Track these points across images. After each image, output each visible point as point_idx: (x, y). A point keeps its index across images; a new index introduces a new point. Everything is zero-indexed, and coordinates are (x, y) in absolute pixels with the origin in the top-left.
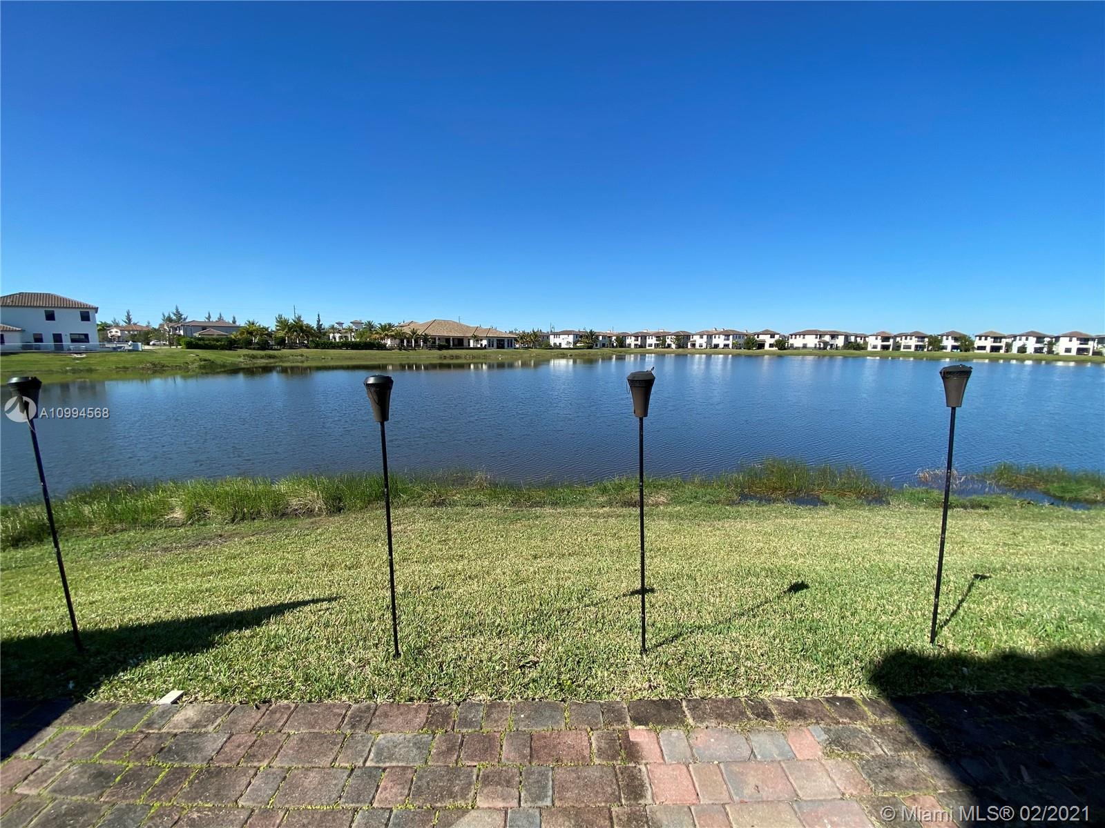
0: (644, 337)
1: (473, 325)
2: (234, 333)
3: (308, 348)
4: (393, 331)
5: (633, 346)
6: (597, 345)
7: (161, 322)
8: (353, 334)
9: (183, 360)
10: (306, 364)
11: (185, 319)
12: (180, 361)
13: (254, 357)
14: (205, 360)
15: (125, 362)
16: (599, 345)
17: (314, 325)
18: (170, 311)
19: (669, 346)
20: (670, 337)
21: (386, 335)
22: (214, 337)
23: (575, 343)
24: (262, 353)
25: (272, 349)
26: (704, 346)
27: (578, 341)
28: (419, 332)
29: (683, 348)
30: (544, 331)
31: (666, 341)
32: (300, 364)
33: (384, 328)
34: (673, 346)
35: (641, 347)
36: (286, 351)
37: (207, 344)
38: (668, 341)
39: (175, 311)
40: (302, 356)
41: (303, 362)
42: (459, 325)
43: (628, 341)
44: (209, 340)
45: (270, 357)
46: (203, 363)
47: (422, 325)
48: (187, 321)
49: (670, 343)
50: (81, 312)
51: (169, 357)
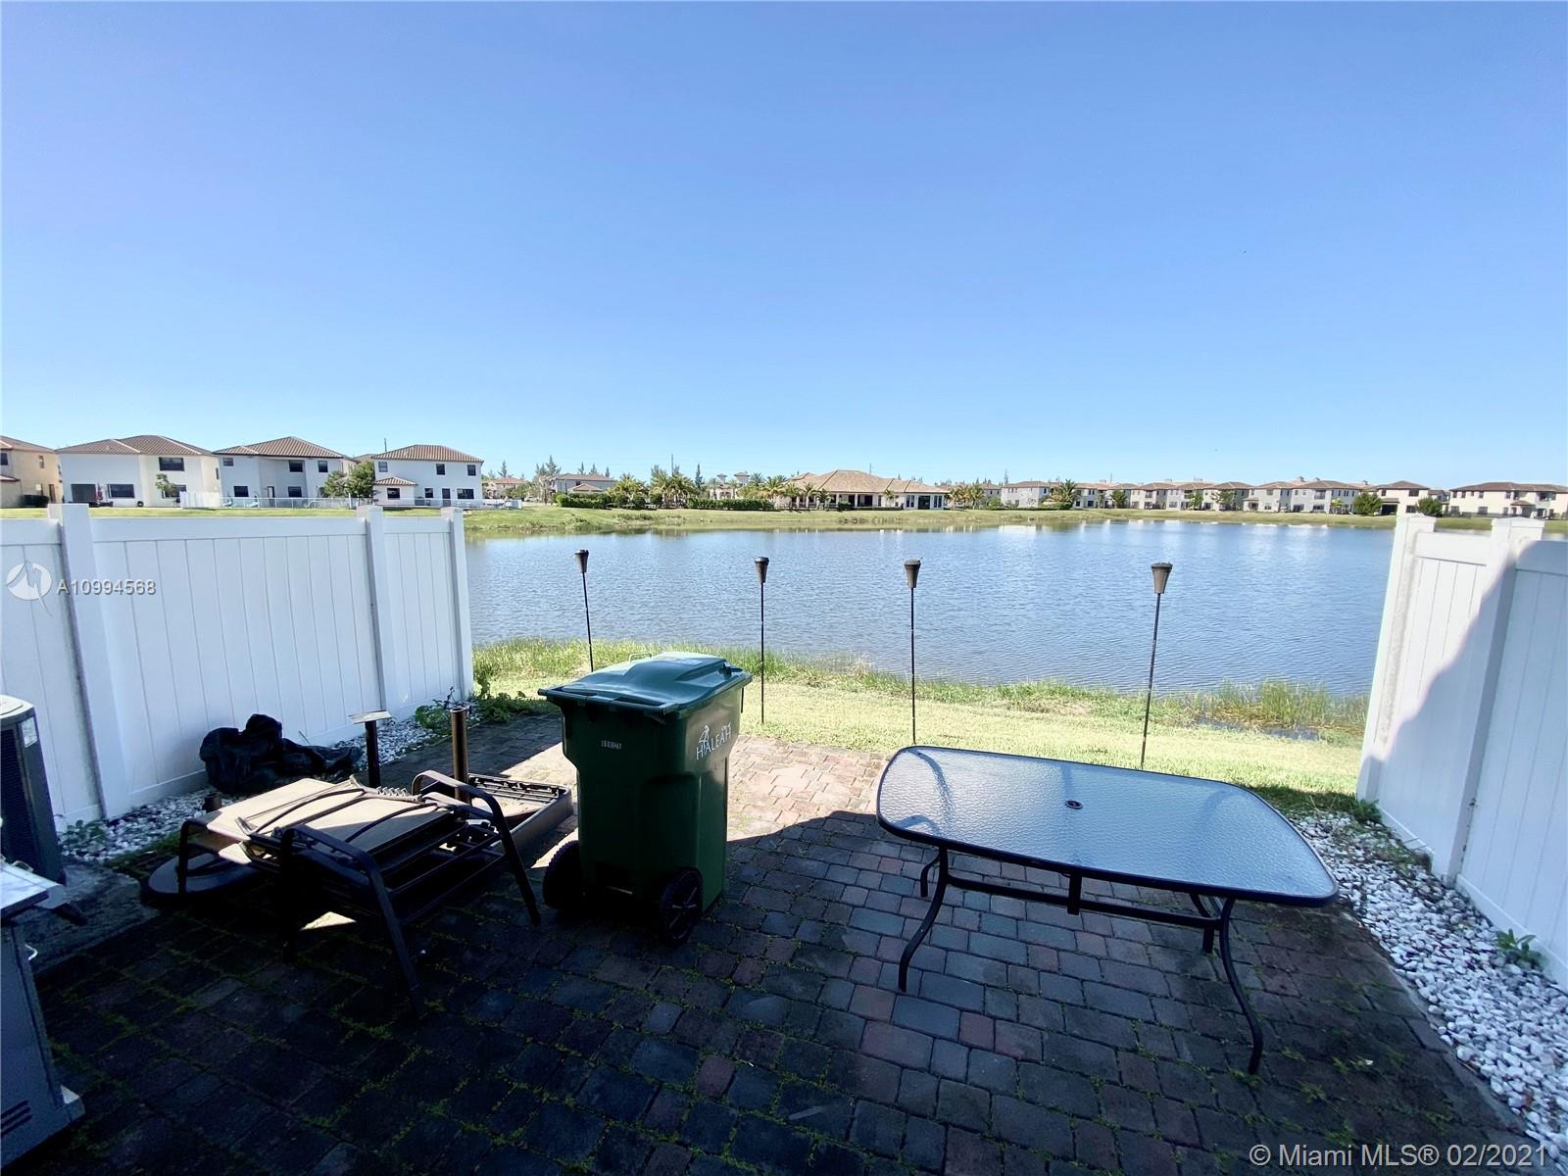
0: (1162, 492)
1: (887, 475)
2: (609, 488)
3: (686, 508)
4: (783, 486)
5: (1142, 506)
6: (1078, 504)
7: (535, 474)
8: (736, 490)
9: (560, 521)
10: (682, 527)
11: (558, 471)
12: (556, 521)
13: (629, 518)
14: (581, 521)
15: (506, 520)
16: (1081, 505)
17: (693, 479)
18: (543, 462)
19: (1208, 507)
20: (1210, 492)
21: (776, 492)
22: (589, 493)
23: (1042, 501)
24: (637, 513)
25: (647, 508)
26: (1275, 508)
27: (1047, 497)
28: (816, 488)
29: (1234, 509)
30: (995, 482)
31: (1201, 499)
32: (676, 528)
33: (773, 484)
34: (1216, 506)
35: (1157, 507)
36: (661, 512)
37: (582, 502)
38: (1206, 499)
39: (548, 462)
40: (679, 517)
41: (679, 525)
42: (869, 477)
43: (1133, 498)
44: (584, 497)
45: (645, 518)
46: (579, 524)
47: (821, 478)
48: (561, 473)
49: (1209, 501)
50: (468, 466)
51: (547, 516)
